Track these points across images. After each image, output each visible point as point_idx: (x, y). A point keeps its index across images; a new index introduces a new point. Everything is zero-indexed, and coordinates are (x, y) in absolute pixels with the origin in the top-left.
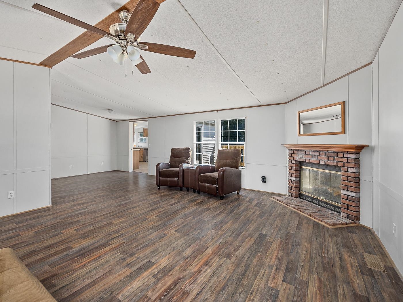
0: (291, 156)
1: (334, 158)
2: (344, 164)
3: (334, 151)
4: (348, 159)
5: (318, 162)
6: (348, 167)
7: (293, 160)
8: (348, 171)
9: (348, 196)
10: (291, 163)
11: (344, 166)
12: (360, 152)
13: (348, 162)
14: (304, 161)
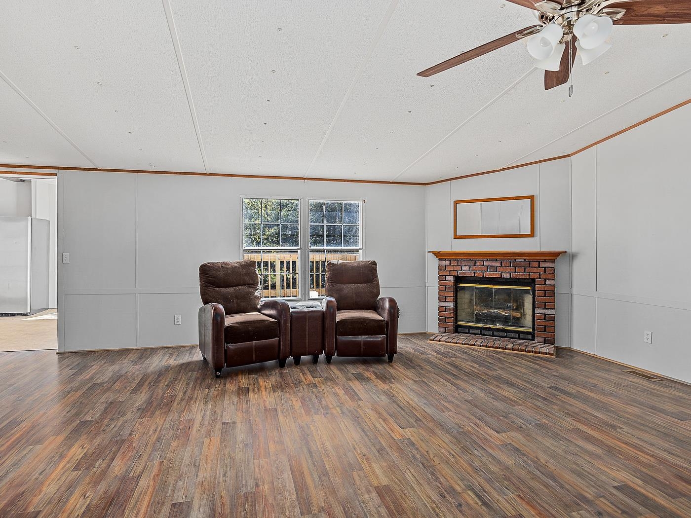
0: (445, 270)
1: (525, 269)
2: (540, 275)
3: (525, 260)
4: (545, 269)
5: (500, 275)
6: (545, 279)
7: (450, 275)
8: (545, 284)
9: (545, 314)
10: (445, 280)
11: (540, 278)
12: (554, 260)
13: (545, 272)
14: (473, 275)
